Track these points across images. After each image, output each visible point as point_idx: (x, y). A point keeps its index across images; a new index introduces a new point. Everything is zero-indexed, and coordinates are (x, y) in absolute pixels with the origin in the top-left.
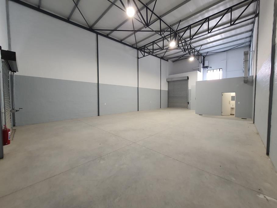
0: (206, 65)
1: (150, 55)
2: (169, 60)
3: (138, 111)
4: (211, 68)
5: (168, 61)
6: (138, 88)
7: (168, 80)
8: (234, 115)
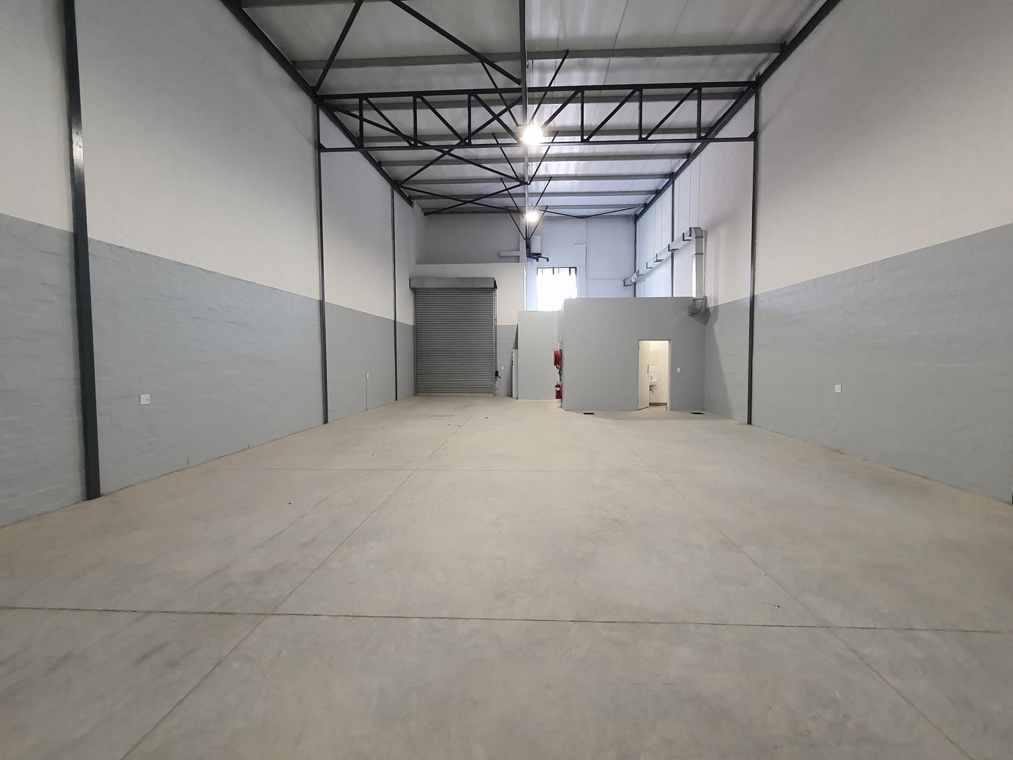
0: (535, 249)
1: (357, 155)
2: (415, 202)
3: (326, 421)
4: (548, 260)
5: (411, 204)
6: (322, 303)
7: (415, 285)
8: (665, 404)
